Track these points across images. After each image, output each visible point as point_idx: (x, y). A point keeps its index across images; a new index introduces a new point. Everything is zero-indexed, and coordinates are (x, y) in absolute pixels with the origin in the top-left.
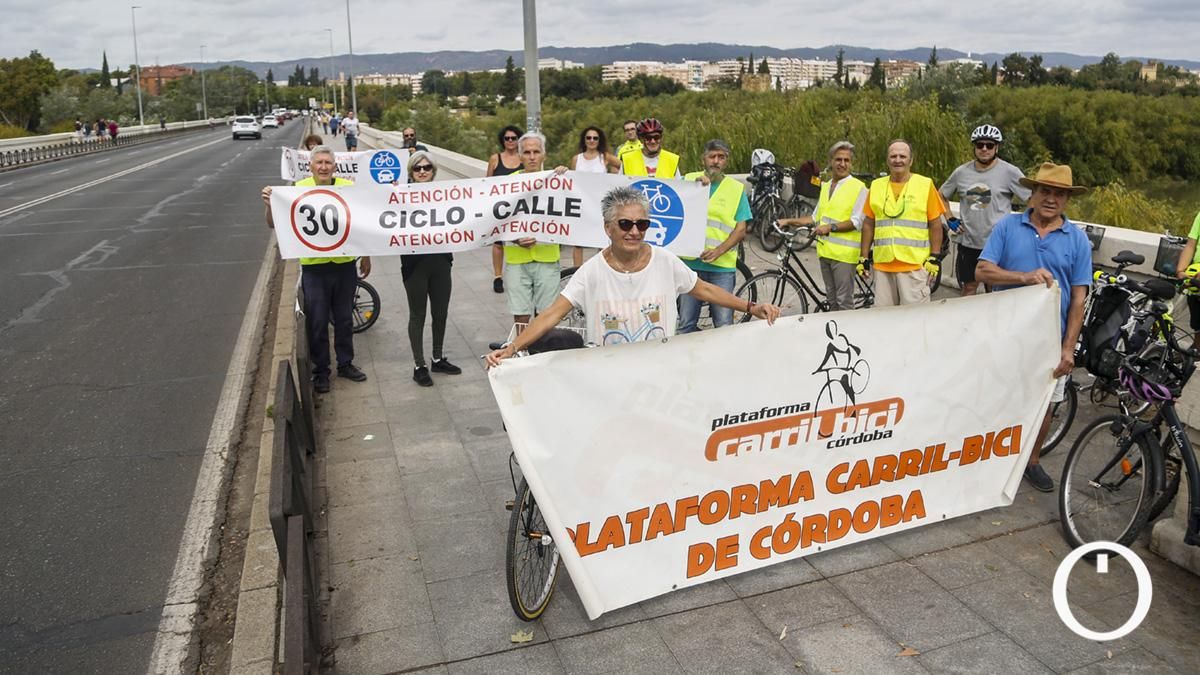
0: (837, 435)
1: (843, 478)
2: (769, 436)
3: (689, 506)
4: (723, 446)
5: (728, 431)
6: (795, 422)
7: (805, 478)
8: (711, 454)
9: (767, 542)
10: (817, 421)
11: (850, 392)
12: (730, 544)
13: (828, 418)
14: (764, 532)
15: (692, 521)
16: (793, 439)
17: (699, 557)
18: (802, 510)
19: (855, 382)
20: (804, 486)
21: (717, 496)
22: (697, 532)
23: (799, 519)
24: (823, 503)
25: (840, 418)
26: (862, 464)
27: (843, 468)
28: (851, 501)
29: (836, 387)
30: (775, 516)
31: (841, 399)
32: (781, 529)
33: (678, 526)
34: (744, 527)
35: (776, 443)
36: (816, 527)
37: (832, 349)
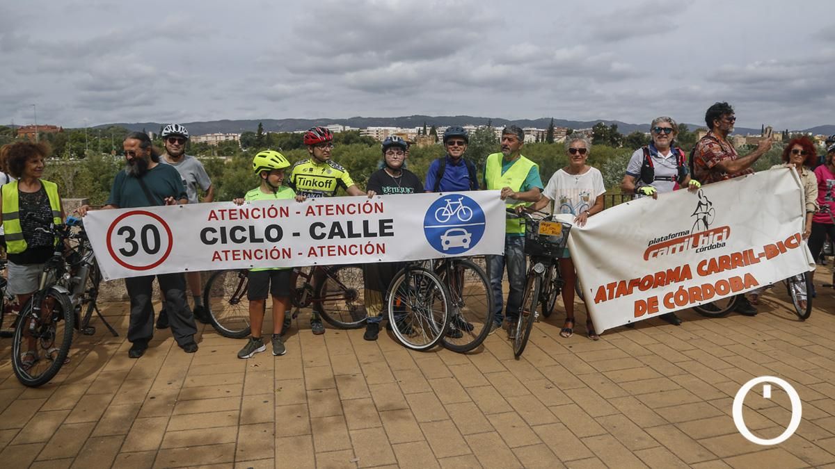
0: (700, 246)
1: (705, 268)
2: (671, 247)
3: (635, 283)
4: (652, 253)
5: (654, 247)
6: (682, 240)
7: (687, 267)
8: (646, 258)
9: (672, 300)
10: (692, 239)
11: (706, 224)
12: (654, 301)
13: (696, 237)
14: (669, 295)
15: (636, 289)
16: (681, 249)
17: (640, 307)
18: (687, 284)
19: (709, 220)
20: (686, 273)
21: (648, 278)
22: (638, 294)
23: (686, 288)
24: (697, 281)
25: (701, 237)
26: (713, 260)
27: (704, 263)
28: (712, 280)
29: (701, 223)
30: (673, 287)
31: (702, 228)
32: (678, 294)
33: (629, 292)
34: (660, 293)
35: (674, 251)
36: (694, 293)
37: (700, 204)
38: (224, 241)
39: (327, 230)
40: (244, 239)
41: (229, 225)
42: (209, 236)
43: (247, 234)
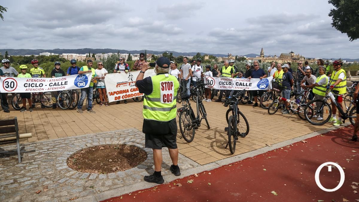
0: (131, 85)
1: (132, 90)
2: (123, 85)
3: (115, 92)
4: (118, 86)
5: (119, 84)
6: (126, 83)
7: (128, 90)
8: (117, 87)
9: (124, 97)
10: (128, 83)
11: (132, 80)
12: (119, 97)
13: (130, 83)
14: (123, 96)
15: (115, 94)
16: (126, 85)
17: (116, 98)
18: (128, 94)
19: (132, 79)
20: (128, 91)
21: (118, 91)
22: (116, 95)
23: (127, 94)
24: (130, 93)
25: (131, 83)
26: (134, 88)
27: (132, 89)
28: (133, 93)
29: (130, 80)
30: (124, 94)
31: (131, 81)
32: (125, 96)
33: (114, 95)
34: (121, 95)
35: (124, 86)
36: (129, 96)
37: (130, 75)
38: (29, 87)
39: (53, 85)
40: (34, 86)
41: (31, 83)
42: (26, 85)
43: (35, 85)
